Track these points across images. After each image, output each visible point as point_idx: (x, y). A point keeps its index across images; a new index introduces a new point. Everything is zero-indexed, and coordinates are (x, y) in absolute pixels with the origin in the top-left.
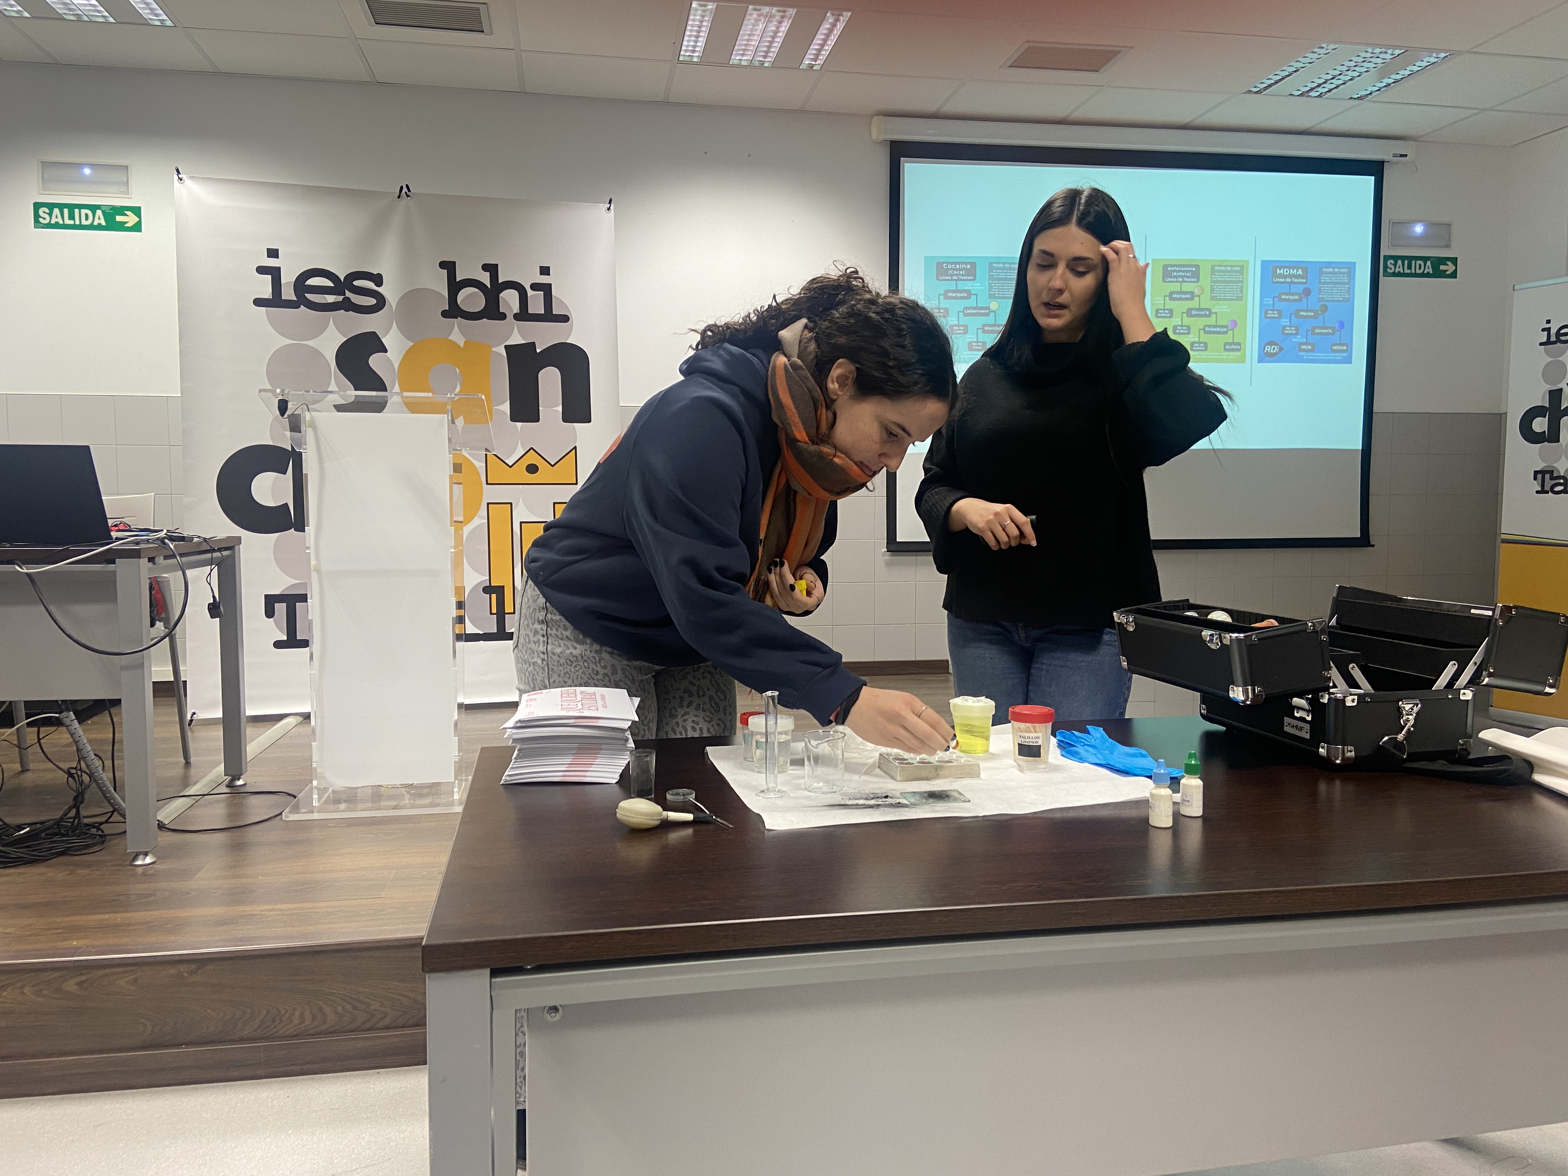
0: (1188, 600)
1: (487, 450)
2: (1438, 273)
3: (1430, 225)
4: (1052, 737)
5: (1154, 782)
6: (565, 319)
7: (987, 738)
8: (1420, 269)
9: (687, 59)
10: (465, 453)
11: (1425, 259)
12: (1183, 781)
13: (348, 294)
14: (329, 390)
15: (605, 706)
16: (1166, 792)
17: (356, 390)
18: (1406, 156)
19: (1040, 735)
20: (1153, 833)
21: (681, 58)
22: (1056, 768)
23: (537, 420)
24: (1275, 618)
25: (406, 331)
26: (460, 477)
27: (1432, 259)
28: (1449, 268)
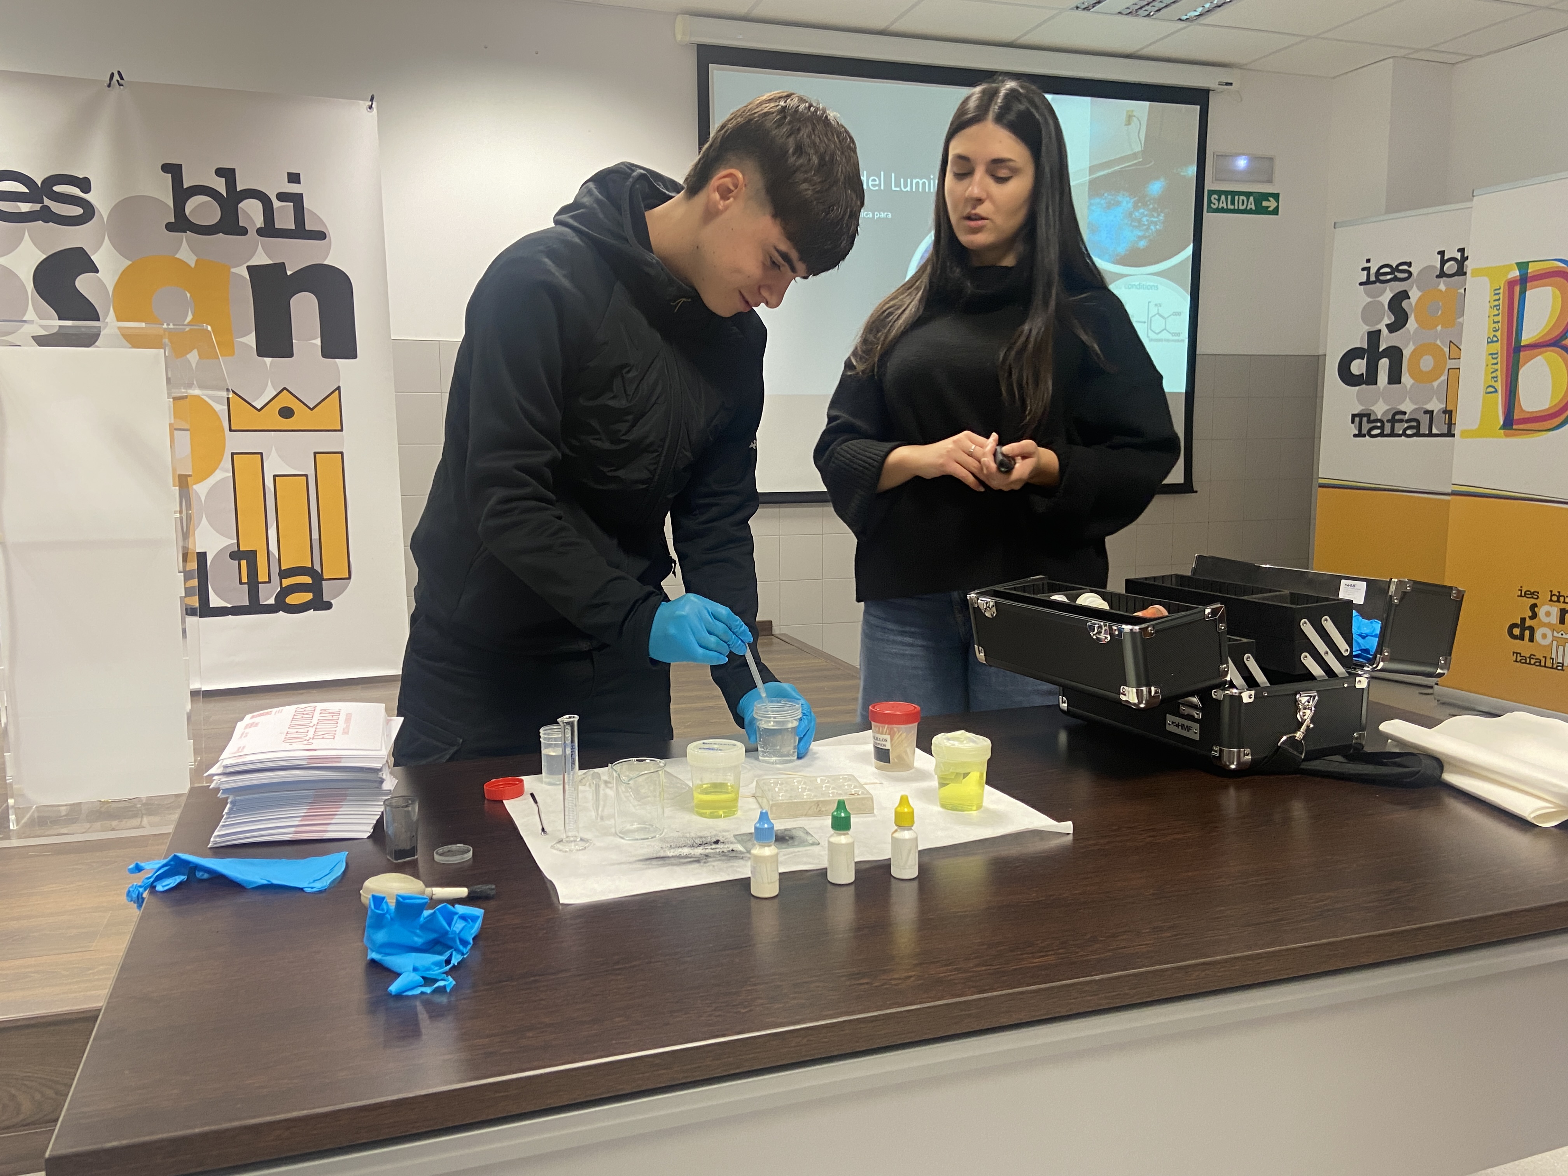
1: (229, 390)
2: (1260, 210)
3: (1254, 159)
6: (321, 236)
8: (1243, 204)
10: (194, 394)
11: (1248, 194)
13: (47, 202)
14: (24, 319)
17: (60, 319)
18: (1231, 84)
23: (291, 355)
25: (122, 246)
27: (1254, 195)
28: (1271, 204)
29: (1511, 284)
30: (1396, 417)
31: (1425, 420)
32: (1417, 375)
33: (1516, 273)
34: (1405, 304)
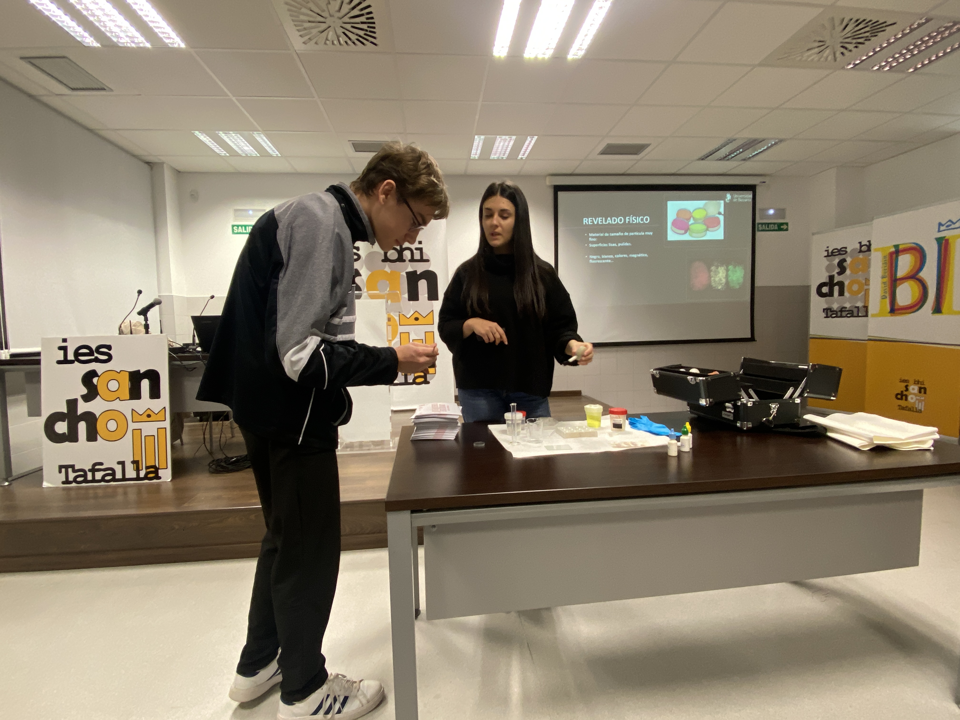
0: (681, 365)
1: (399, 312)
2: (780, 229)
3: (776, 210)
4: (626, 421)
5: (670, 438)
6: (428, 261)
7: (600, 421)
8: (772, 227)
9: (473, 158)
10: (392, 314)
11: (774, 224)
12: (681, 437)
15: (449, 410)
16: (675, 442)
18: (765, 182)
19: (621, 419)
20: (669, 458)
21: (471, 158)
22: (629, 433)
23: (418, 300)
24: (718, 371)
25: (368, 268)
26: (390, 323)
27: (777, 224)
28: (785, 227)
29: (891, 254)
30: (842, 309)
31: (855, 311)
32: (851, 292)
33: (893, 249)
34: (845, 264)
